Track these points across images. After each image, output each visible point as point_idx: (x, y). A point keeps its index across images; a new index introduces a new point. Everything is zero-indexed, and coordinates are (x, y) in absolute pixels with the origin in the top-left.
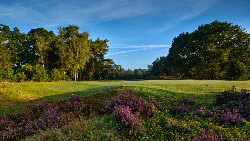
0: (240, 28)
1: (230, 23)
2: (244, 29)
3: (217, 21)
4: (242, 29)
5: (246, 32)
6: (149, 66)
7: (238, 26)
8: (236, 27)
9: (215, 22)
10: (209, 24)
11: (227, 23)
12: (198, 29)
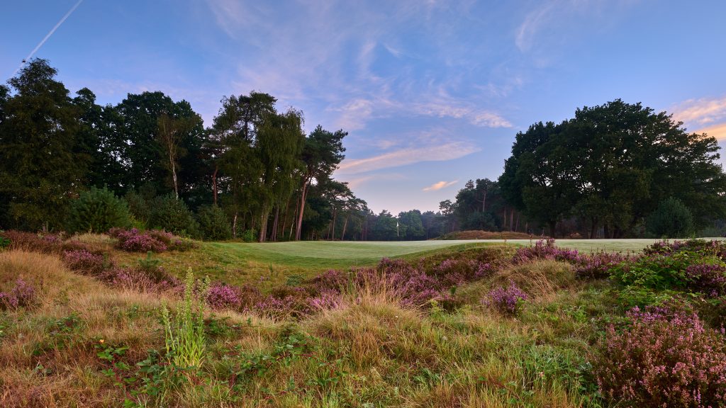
0: (672, 119)
1: (648, 108)
2: (681, 123)
3: (620, 100)
4: (676, 123)
5: (685, 130)
6: (443, 204)
7: (667, 115)
8: (661, 116)
9: (614, 103)
10: (600, 106)
11: (641, 107)
12: (576, 116)
